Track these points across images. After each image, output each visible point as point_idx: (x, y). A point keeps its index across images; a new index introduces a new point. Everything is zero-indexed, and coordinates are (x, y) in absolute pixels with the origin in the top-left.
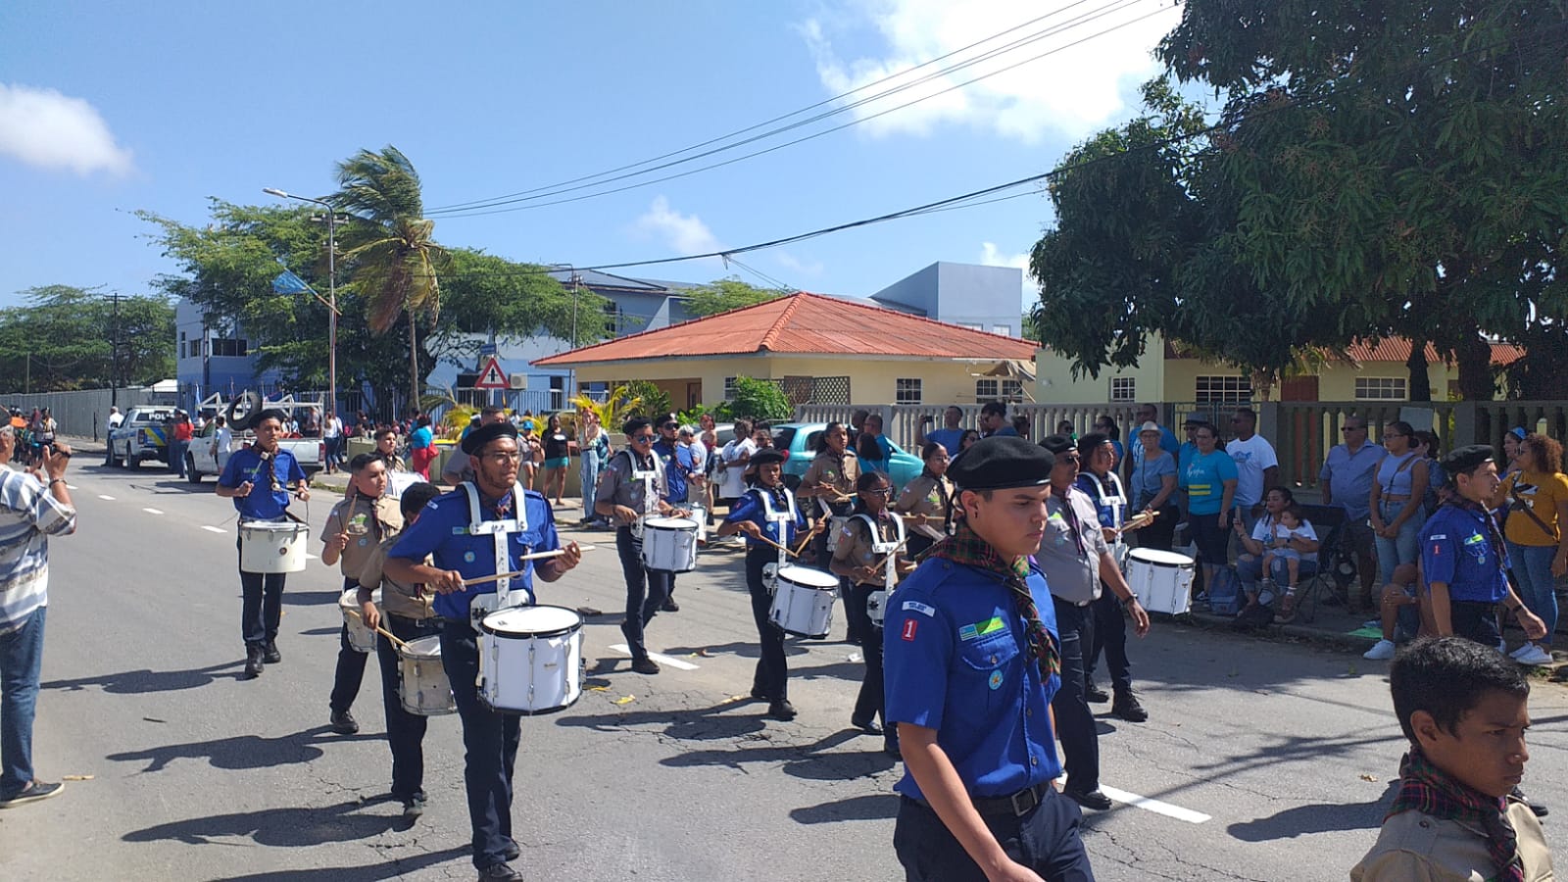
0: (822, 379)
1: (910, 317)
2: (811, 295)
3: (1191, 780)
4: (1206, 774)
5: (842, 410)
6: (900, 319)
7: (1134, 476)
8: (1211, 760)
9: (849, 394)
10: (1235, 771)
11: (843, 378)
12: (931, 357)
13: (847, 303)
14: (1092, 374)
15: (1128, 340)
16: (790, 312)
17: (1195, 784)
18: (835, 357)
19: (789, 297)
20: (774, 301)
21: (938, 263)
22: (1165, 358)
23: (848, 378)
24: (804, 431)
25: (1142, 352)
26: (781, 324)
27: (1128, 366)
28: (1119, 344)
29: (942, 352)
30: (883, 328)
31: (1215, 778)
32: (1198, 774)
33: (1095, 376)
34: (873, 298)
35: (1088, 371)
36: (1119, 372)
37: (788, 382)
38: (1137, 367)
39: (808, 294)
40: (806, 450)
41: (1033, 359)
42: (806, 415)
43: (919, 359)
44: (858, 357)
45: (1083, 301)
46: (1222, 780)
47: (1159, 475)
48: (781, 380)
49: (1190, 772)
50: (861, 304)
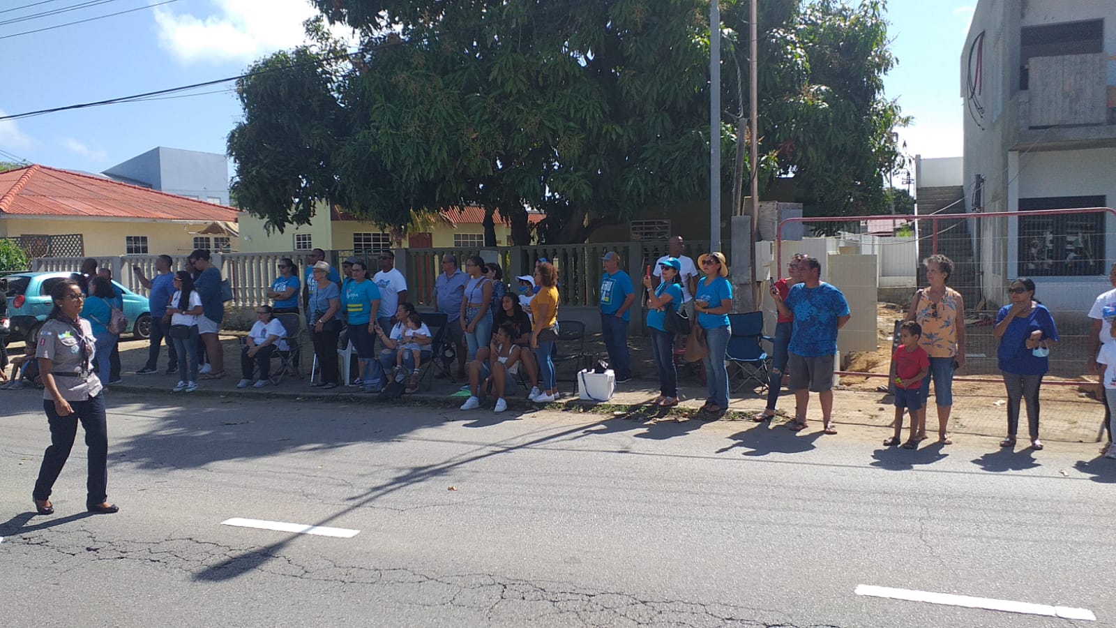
0: (57, 236)
1: (135, 188)
2: (44, 168)
3: (346, 507)
4: (356, 502)
5: (76, 261)
6: (127, 189)
7: (311, 300)
8: (361, 492)
9: (82, 249)
10: (377, 496)
11: (77, 235)
12: (154, 219)
13: (79, 175)
14: (280, 230)
15: (303, 206)
16: (24, 181)
17: (349, 510)
18: (69, 218)
19: (22, 168)
20: (8, 172)
21: (158, 148)
22: (332, 220)
23: (81, 235)
24: (38, 279)
25: (314, 215)
26: (16, 190)
27: (304, 225)
28: (296, 209)
29: (164, 215)
30: (112, 195)
31: (363, 503)
32: (351, 503)
33: (282, 232)
34: (104, 173)
35: (276, 228)
36: (297, 229)
37: (24, 240)
38: (311, 225)
39: (41, 167)
40: (41, 294)
41: (236, 221)
42: (43, 266)
43: (144, 221)
44: (91, 219)
45: (269, 176)
46: (368, 504)
47: (327, 299)
48: (17, 238)
49: (346, 503)
50: (92, 176)
